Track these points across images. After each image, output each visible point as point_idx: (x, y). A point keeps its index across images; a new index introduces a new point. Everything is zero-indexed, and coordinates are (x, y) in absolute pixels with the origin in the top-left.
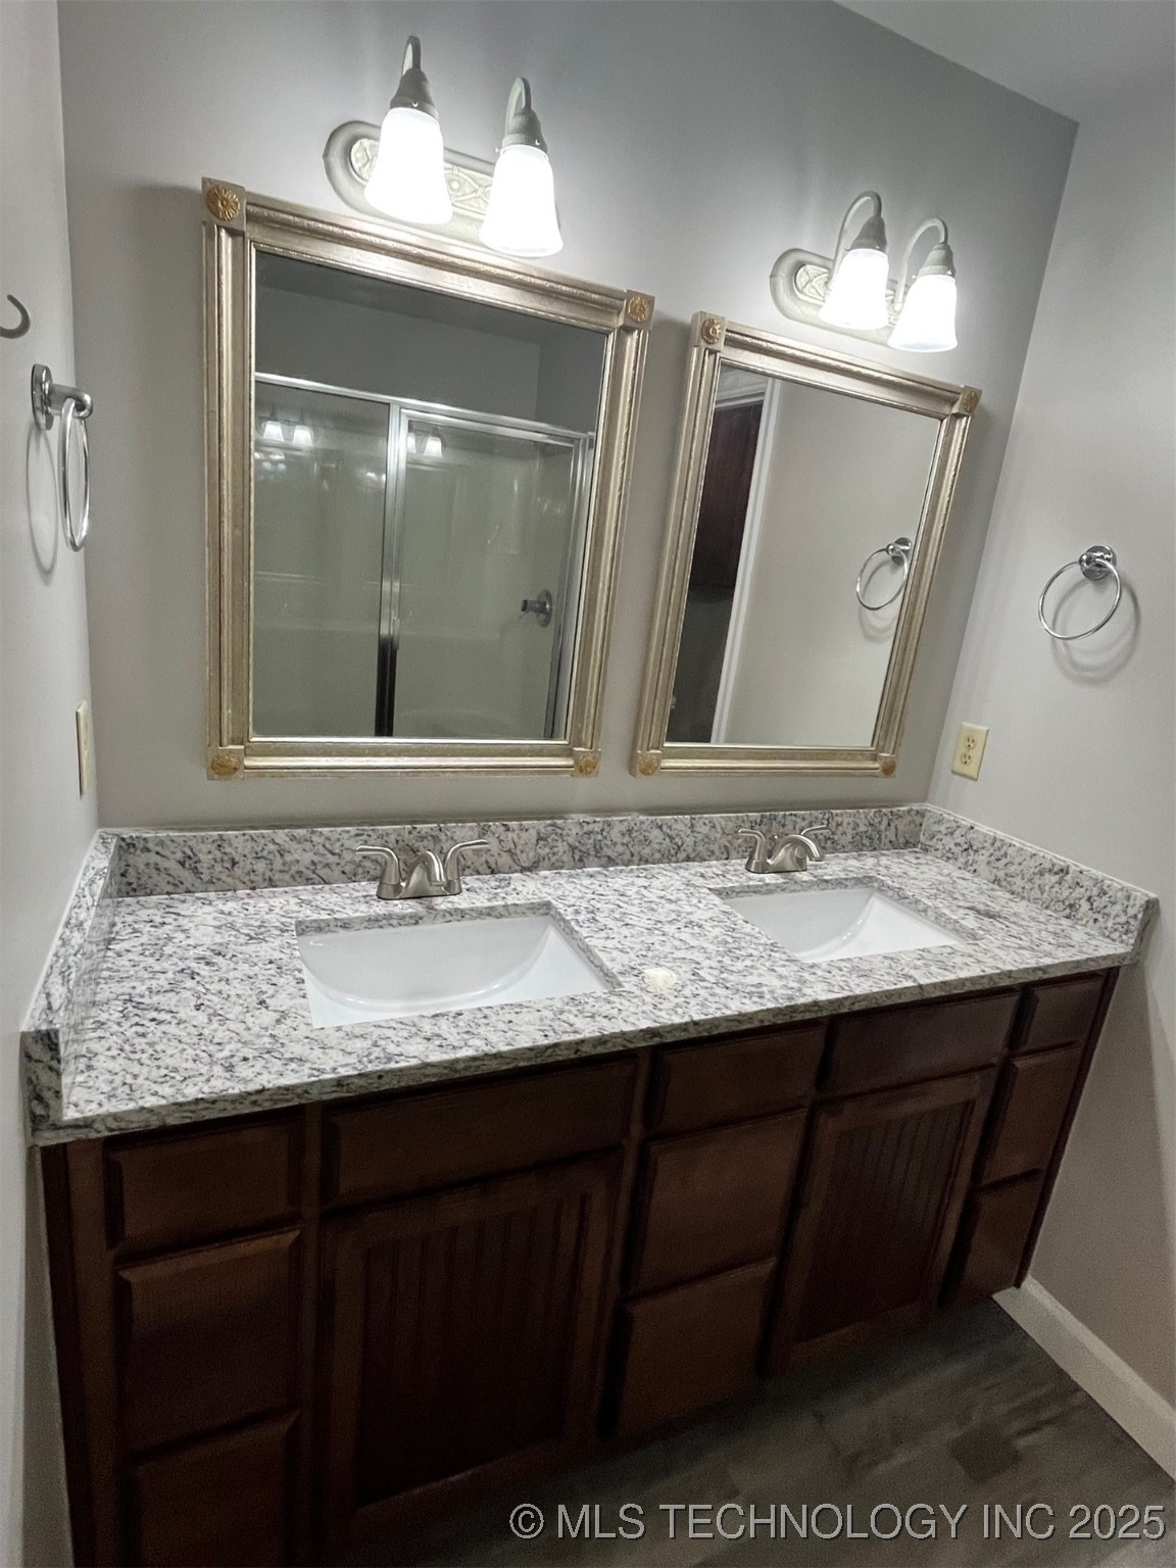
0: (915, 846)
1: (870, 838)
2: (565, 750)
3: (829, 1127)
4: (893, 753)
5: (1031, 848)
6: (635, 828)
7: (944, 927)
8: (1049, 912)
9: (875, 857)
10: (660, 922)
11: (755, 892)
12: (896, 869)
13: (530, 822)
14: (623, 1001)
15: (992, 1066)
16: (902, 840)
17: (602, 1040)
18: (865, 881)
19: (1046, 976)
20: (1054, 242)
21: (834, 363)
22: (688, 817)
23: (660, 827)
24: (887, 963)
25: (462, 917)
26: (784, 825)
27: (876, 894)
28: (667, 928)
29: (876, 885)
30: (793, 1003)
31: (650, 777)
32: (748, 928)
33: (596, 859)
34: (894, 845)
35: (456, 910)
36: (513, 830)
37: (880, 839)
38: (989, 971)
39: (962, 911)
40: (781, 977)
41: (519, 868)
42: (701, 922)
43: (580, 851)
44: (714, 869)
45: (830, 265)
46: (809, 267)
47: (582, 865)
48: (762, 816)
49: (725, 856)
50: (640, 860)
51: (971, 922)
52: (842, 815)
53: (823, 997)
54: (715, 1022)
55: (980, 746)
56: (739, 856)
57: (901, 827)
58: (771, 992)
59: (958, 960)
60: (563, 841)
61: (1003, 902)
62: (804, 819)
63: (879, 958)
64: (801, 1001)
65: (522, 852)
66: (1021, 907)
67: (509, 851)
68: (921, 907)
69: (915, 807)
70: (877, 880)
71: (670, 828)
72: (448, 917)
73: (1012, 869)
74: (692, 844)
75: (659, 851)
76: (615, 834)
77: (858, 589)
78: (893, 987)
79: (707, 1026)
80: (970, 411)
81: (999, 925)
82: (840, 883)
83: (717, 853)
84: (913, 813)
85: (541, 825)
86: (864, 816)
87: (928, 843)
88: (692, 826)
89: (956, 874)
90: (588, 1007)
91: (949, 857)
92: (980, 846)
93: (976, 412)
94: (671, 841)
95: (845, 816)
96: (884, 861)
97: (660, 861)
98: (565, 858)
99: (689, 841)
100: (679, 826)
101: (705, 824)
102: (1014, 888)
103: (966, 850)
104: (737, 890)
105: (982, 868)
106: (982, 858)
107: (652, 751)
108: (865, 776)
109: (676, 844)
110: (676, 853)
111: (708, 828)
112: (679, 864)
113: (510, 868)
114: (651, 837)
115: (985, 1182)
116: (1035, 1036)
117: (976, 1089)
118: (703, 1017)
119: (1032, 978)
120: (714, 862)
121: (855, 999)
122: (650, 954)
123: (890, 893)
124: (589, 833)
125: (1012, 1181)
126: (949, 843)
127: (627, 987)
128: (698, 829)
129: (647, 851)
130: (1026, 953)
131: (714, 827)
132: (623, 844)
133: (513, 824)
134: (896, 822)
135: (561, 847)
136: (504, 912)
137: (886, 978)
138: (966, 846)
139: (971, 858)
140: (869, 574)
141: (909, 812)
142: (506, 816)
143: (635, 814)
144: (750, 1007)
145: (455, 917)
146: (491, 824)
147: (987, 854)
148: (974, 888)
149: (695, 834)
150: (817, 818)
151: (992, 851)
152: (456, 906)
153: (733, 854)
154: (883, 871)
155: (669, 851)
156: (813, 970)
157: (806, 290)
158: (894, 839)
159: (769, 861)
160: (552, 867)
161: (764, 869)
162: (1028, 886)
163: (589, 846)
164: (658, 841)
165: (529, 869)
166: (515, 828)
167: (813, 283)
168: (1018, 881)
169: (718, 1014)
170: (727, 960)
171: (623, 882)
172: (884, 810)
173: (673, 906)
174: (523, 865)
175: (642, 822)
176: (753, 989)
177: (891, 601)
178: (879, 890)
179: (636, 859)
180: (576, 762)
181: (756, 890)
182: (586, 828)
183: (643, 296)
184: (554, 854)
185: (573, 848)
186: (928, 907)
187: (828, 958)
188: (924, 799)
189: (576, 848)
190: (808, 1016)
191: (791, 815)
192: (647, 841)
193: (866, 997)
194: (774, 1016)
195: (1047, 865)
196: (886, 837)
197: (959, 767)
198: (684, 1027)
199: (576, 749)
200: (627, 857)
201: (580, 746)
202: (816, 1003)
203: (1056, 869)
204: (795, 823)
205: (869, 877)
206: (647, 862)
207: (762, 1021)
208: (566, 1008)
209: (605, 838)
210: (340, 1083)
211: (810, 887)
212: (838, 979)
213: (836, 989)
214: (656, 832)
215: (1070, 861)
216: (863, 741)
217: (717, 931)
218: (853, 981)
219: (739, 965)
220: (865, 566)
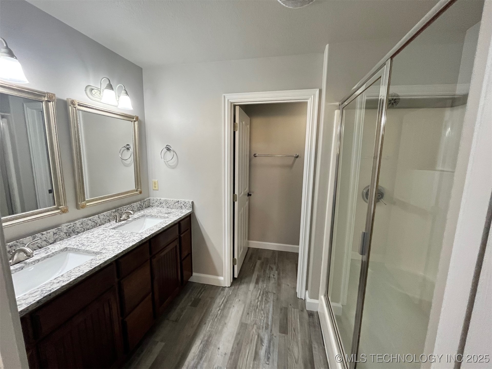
0: (150, 207)
1: (141, 208)
2: (56, 208)
3: (154, 261)
4: (141, 189)
5: (172, 199)
6: (83, 222)
7: (162, 218)
8: (178, 209)
9: (143, 211)
10: (102, 239)
11: (120, 226)
12: (148, 212)
13: (50, 230)
14: (105, 254)
15: (177, 238)
16: (147, 206)
17: (105, 262)
18: (143, 216)
19: (181, 219)
20: (144, 89)
21: (106, 110)
22: (97, 215)
23: (90, 220)
24: (155, 227)
25: (39, 261)
26: (121, 210)
27: (146, 218)
28: (105, 239)
29: (146, 216)
30: (142, 239)
31: (84, 209)
32: (124, 232)
33: (74, 234)
34: (146, 208)
35: (36, 260)
36: (45, 234)
37: (143, 207)
38: (173, 221)
39: (164, 214)
40: (137, 237)
41: (49, 244)
42: (113, 235)
43: (68, 233)
44: (108, 225)
45: (100, 90)
46: (95, 90)
47: (70, 236)
48: (116, 210)
49: (109, 222)
50: (87, 229)
51: (166, 215)
52: (133, 205)
53: (147, 236)
54: (128, 249)
55: (157, 184)
56: (113, 220)
57: (146, 204)
58: (137, 239)
59: (167, 222)
60: (62, 232)
61: (170, 210)
62: (125, 208)
63: (154, 227)
64: (143, 238)
65: (49, 239)
66: (173, 210)
67: (45, 240)
68: (156, 216)
69: (148, 199)
70: (146, 215)
71: (93, 219)
72: (34, 263)
73: (170, 204)
74: (100, 221)
75: (92, 226)
76: (78, 225)
77: (120, 156)
78: (158, 230)
79: (127, 250)
80: (137, 120)
81: (171, 214)
82: (138, 218)
83: (107, 221)
84: (148, 200)
85: (54, 230)
86: (138, 204)
87: (152, 205)
88: (99, 217)
89: (160, 209)
90: (97, 259)
91: (158, 206)
92: (163, 202)
93: (138, 120)
94: (94, 222)
95: (134, 204)
96: (145, 211)
97: (92, 228)
98: (64, 236)
99: (99, 221)
100: (95, 218)
101: (102, 216)
102: (171, 208)
103: (160, 204)
104: (116, 227)
105: (165, 206)
106: (164, 204)
107: (83, 202)
108: (136, 195)
109: (96, 223)
110: (96, 225)
111: (103, 216)
112: (98, 227)
113: (46, 245)
114: (88, 223)
115: (182, 259)
116: (183, 230)
117: (176, 243)
118: (125, 249)
119: (179, 220)
120: (107, 224)
121: (153, 234)
122: (105, 245)
123: (149, 216)
124: (70, 228)
125: (186, 257)
126: (157, 203)
127: (104, 252)
128: (100, 218)
129: (88, 227)
130: (177, 216)
131: (104, 216)
132: (81, 227)
133: (44, 233)
134: (145, 203)
135: (62, 234)
136: (53, 255)
137: (157, 229)
138: (160, 203)
139: (162, 205)
140: (122, 152)
141: (147, 200)
142: (41, 231)
143: (82, 219)
144: (134, 243)
145: (36, 262)
146: (36, 235)
147: (165, 203)
148: (164, 210)
149: (100, 219)
150: (128, 207)
151: (165, 202)
152: (35, 259)
153: (111, 220)
154: (146, 213)
155: (94, 225)
156: (143, 233)
157: (95, 95)
158: (145, 206)
159: (121, 219)
160: (61, 240)
161: (120, 221)
162: (173, 206)
163: (71, 231)
164: (90, 223)
165: (53, 243)
166: (45, 233)
167: (97, 94)
168: (171, 206)
169: (128, 247)
170: (124, 239)
171: (86, 236)
172: (142, 201)
173: (103, 235)
174: (50, 242)
175: (85, 220)
176: (133, 241)
177: (129, 158)
178: (147, 217)
179: (86, 230)
180: (61, 210)
181: (121, 226)
182: (69, 227)
183: (52, 94)
184: (60, 236)
185: (66, 233)
186: (158, 216)
187: (144, 230)
188: (149, 197)
189: (67, 233)
190: (145, 241)
191: (122, 208)
192: (88, 224)
193: (155, 233)
194: (139, 243)
195: (175, 202)
196: (144, 206)
197: (154, 188)
198: (122, 252)
199: (60, 207)
200: (83, 230)
201: (61, 206)
202: (146, 238)
203: (177, 202)
204: (124, 209)
205: (144, 215)
206: (89, 229)
207: (137, 245)
208: (92, 261)
209: (75, 227)
210: (38, 302)
211: (132, 221)
212: (148, 233)
213: (149, 234)
214: (89, 221)
215: (179, 200)
216: (134, 188)
217: (118, 235)
218: (151, 232)
219: (127, 238)
220: (120, 151)
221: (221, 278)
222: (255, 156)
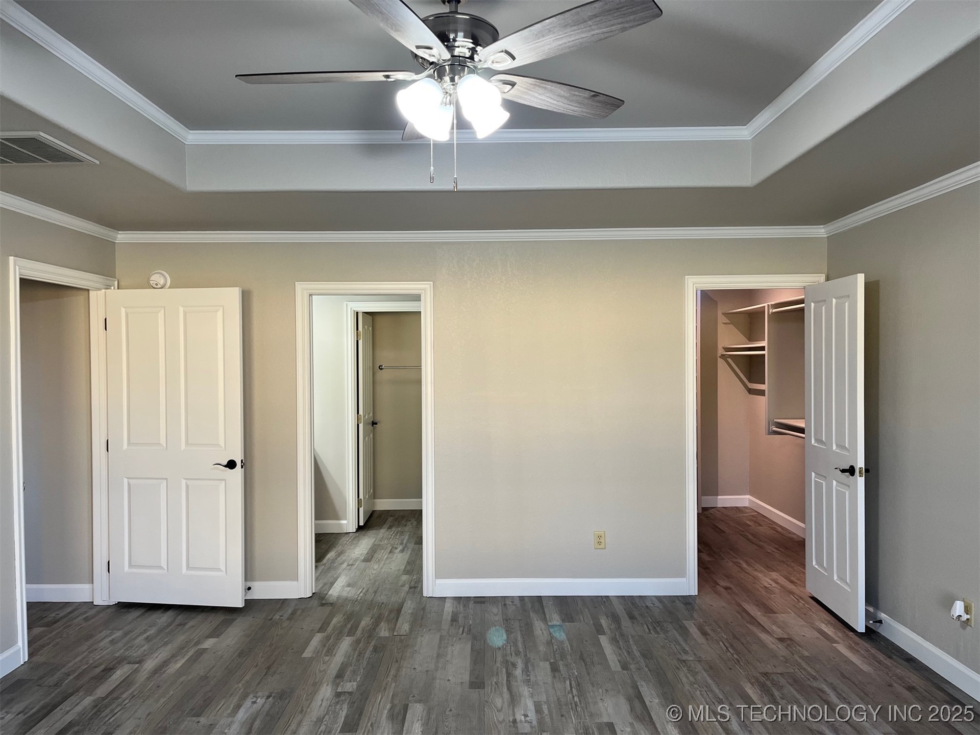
221: (344, 522)
222: (380, 368)
